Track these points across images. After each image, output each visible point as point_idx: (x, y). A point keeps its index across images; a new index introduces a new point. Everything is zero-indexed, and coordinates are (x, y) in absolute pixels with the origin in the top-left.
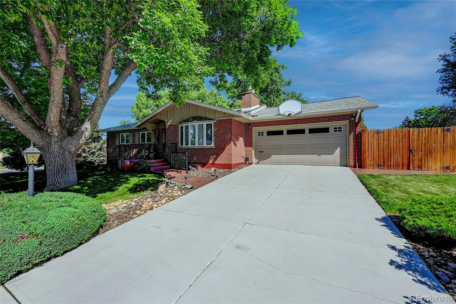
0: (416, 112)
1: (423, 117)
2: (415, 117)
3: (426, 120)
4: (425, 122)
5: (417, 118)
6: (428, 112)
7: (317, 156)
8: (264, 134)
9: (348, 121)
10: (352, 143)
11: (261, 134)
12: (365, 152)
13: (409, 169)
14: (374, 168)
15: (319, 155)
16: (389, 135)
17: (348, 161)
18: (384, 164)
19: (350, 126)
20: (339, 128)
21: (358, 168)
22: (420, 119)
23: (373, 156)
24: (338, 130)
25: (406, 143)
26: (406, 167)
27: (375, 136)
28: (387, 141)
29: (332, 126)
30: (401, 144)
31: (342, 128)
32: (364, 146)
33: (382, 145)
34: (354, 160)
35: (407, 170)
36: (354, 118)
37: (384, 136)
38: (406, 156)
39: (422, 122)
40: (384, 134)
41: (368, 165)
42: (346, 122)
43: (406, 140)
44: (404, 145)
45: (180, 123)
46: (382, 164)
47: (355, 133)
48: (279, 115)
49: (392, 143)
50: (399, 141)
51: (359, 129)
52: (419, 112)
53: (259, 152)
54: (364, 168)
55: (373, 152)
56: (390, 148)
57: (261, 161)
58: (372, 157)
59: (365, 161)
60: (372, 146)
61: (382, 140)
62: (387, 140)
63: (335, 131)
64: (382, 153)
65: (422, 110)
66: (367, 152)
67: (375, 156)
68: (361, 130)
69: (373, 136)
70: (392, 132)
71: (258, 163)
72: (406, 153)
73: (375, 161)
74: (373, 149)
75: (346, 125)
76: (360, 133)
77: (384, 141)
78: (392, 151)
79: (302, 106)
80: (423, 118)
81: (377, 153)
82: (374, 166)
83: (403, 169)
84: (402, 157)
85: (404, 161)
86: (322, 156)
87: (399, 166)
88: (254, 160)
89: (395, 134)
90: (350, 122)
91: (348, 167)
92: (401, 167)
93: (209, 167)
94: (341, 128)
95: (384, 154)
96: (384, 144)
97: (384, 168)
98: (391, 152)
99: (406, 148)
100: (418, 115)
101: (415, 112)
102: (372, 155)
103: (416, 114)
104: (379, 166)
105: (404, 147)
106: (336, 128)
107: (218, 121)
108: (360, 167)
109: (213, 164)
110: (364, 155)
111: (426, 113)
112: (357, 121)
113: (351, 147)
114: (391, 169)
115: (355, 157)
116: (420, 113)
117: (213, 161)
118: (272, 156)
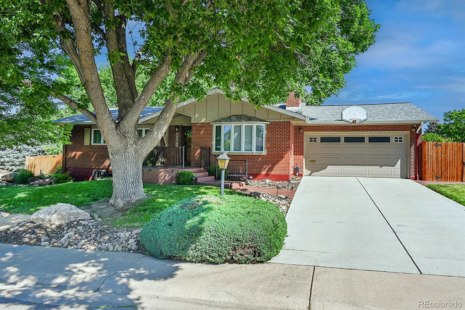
0: (445, 114)
1: (452, 122)
2: (444, 122)
3: (456, 125)
4: (455, 128)
5: (446, 122)
6: (458, 117)
7: (379, 167)
8: (317, 140)
9: (409, 131)
10: (413, 154)
11: (313, 140)
12: (425, 164)
13: (462, 181)
14: (433, 180)
15: (380, 167)
16: (446, 148)
17: (408, 173)
18: (442, 176)
19: (411, 137)
20: (400, 138)
21: (419, 180)
22: (449, 124)
23: (433, 168)
24: (398, 140)
25: (460, 156)
26: (460, 179)
27: (434, 148)
28: (444, 154)
29: (393, 136)
30: (456, 156)
31: (403, 138)
32: (425, 158)
33: (440, 157)
34: (415, 172)
35: (460, 182)
36: (415, 129)
37: (441, 149)
38: (460, 169)
39: (452, 128)
40: (441, 147)
41: (427, 177)
42: (408, 133)
43: (460, 153)
44: (458, 158)
45: (214, 122)
46: (440, 176)
47: (416, 144)
48: (342, 120)
49: (449, 156)
50: (455, 154)
51: (419, 141)
52: (448, 116)
53: (311, 161)
54: (425, 180)
55: (433, 164)
56: (446, 161)
57: (315, 172)
58: (431, 169)
59: (425, 173)
60: (432, 158)
61: (440, 153)
62: (444, 152)
63: (395, 141)
64: (440, 166)
65: (452, 114)
66: (427, 164)
67: (434, 168)
68: (422, 142)
69: (432, 149)
70: (449, 145)
71: (310, 175)
72: (460, 166)
73: (434, 173)
74: (433, 161)
75: (407, 135)
76: (421, 145)
77: (441, 154)
78: (449, 163)
79: (367, 114)
80: (453, 124)
81: (436, 165)
82: (433, 178)
83: (457, 181)
84: (457, 170)
85: (458, 173)
86: (383, 167)
87: (454, 178)
88: (305, 172)
89: (451, 147)
90: (411, 132)
91: (409, 179)
92: (455, 179)
93: (262, 179)
94: (401, 138)
95: (441, 167)
96: (441, 156)
97: (441, 180)
98: (447, 164)
99: (460, 161)
100: (448, 119)
101: (444, 116)
102: (432, 166)
103: (446, 117)
104: (437, 178)
105: (458, 160)
106: (397, 138)
107: (271, 123)
108: (421, 179)
109: (267, 175)
110: (424, 168)
111: (456, 116)
112: (417, 132)
113: (413, 158)
114: (447, 181)
115: (415, 168)
116: (450, 116)
117: (267, 172)
118: (328, 166)
